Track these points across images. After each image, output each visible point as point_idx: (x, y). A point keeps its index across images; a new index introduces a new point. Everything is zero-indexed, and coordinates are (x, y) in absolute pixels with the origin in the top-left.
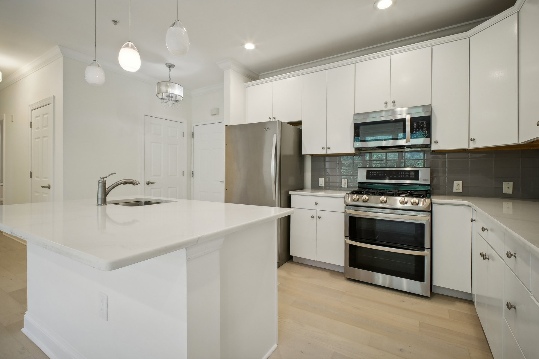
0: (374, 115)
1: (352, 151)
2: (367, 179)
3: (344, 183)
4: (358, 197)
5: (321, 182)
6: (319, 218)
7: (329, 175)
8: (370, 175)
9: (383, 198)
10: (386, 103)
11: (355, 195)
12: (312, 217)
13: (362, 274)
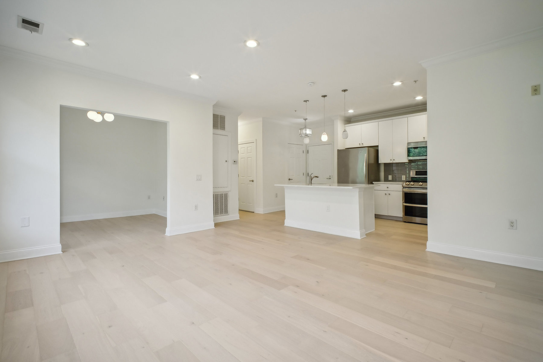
0: (419, 144)
1: (407, 161)
2: (416, 175)
3: (404, 178)
4: (408, 183)
5: (390, 177)
6: (389, 194)
7: (396, 174)
8: (417, 173)
9: (421, 183)
10: (424, 138)
11: (407, 183)
12: (386, 194)
13: (409, 218)
